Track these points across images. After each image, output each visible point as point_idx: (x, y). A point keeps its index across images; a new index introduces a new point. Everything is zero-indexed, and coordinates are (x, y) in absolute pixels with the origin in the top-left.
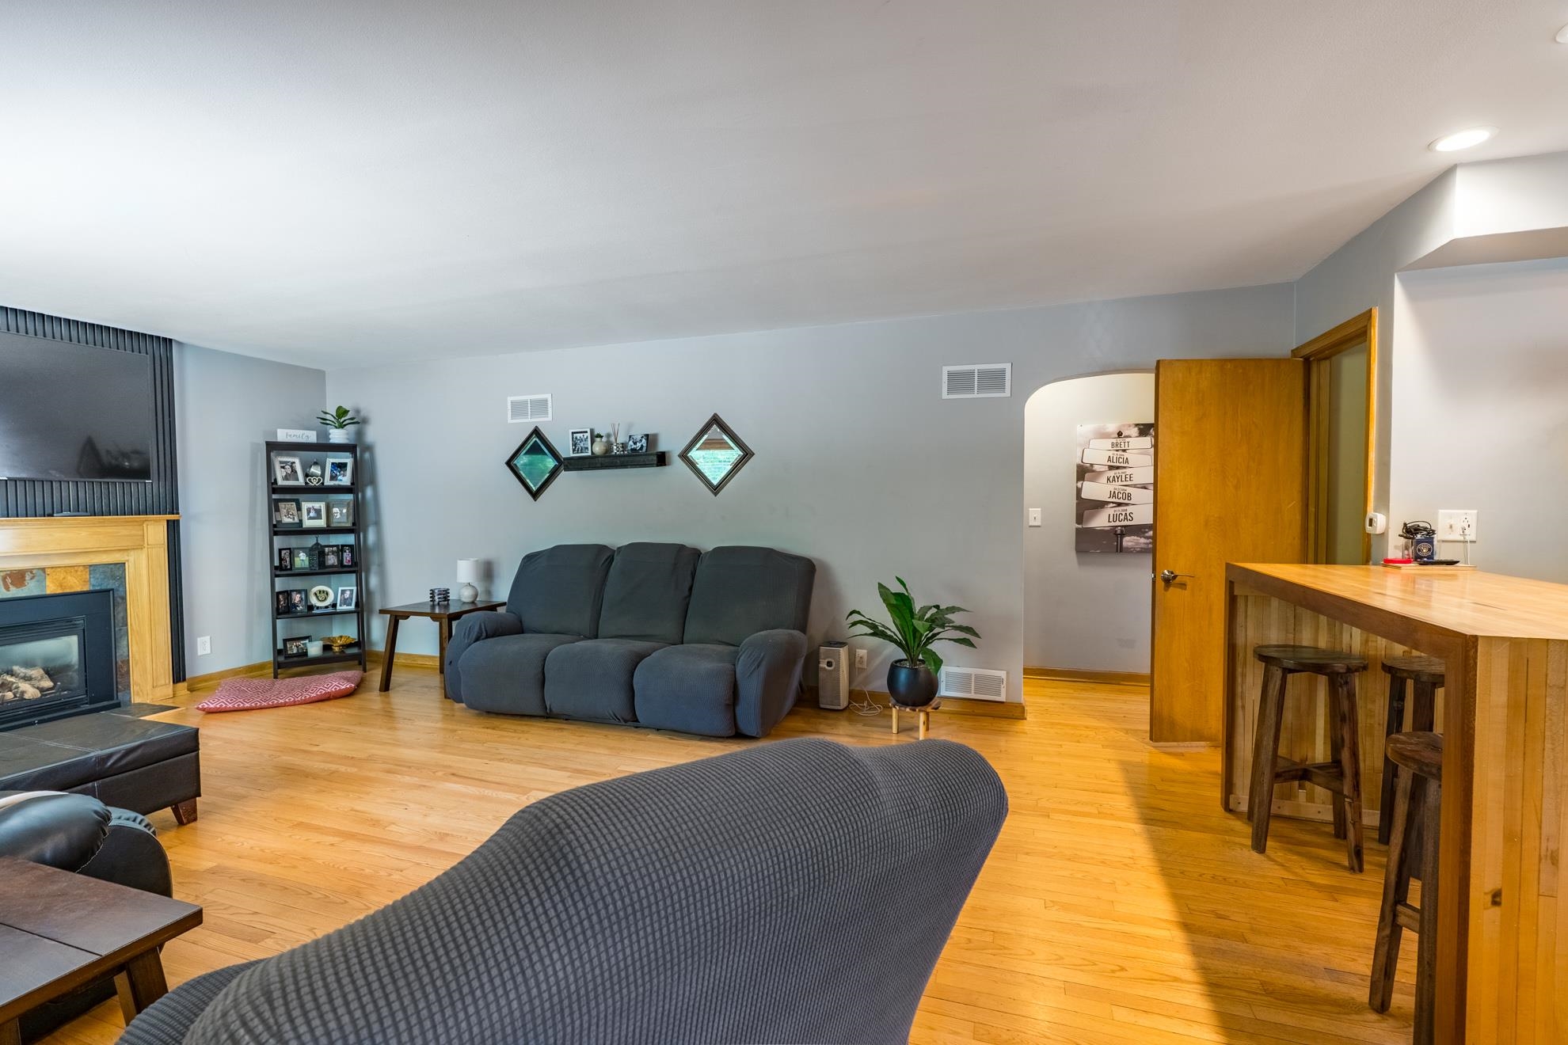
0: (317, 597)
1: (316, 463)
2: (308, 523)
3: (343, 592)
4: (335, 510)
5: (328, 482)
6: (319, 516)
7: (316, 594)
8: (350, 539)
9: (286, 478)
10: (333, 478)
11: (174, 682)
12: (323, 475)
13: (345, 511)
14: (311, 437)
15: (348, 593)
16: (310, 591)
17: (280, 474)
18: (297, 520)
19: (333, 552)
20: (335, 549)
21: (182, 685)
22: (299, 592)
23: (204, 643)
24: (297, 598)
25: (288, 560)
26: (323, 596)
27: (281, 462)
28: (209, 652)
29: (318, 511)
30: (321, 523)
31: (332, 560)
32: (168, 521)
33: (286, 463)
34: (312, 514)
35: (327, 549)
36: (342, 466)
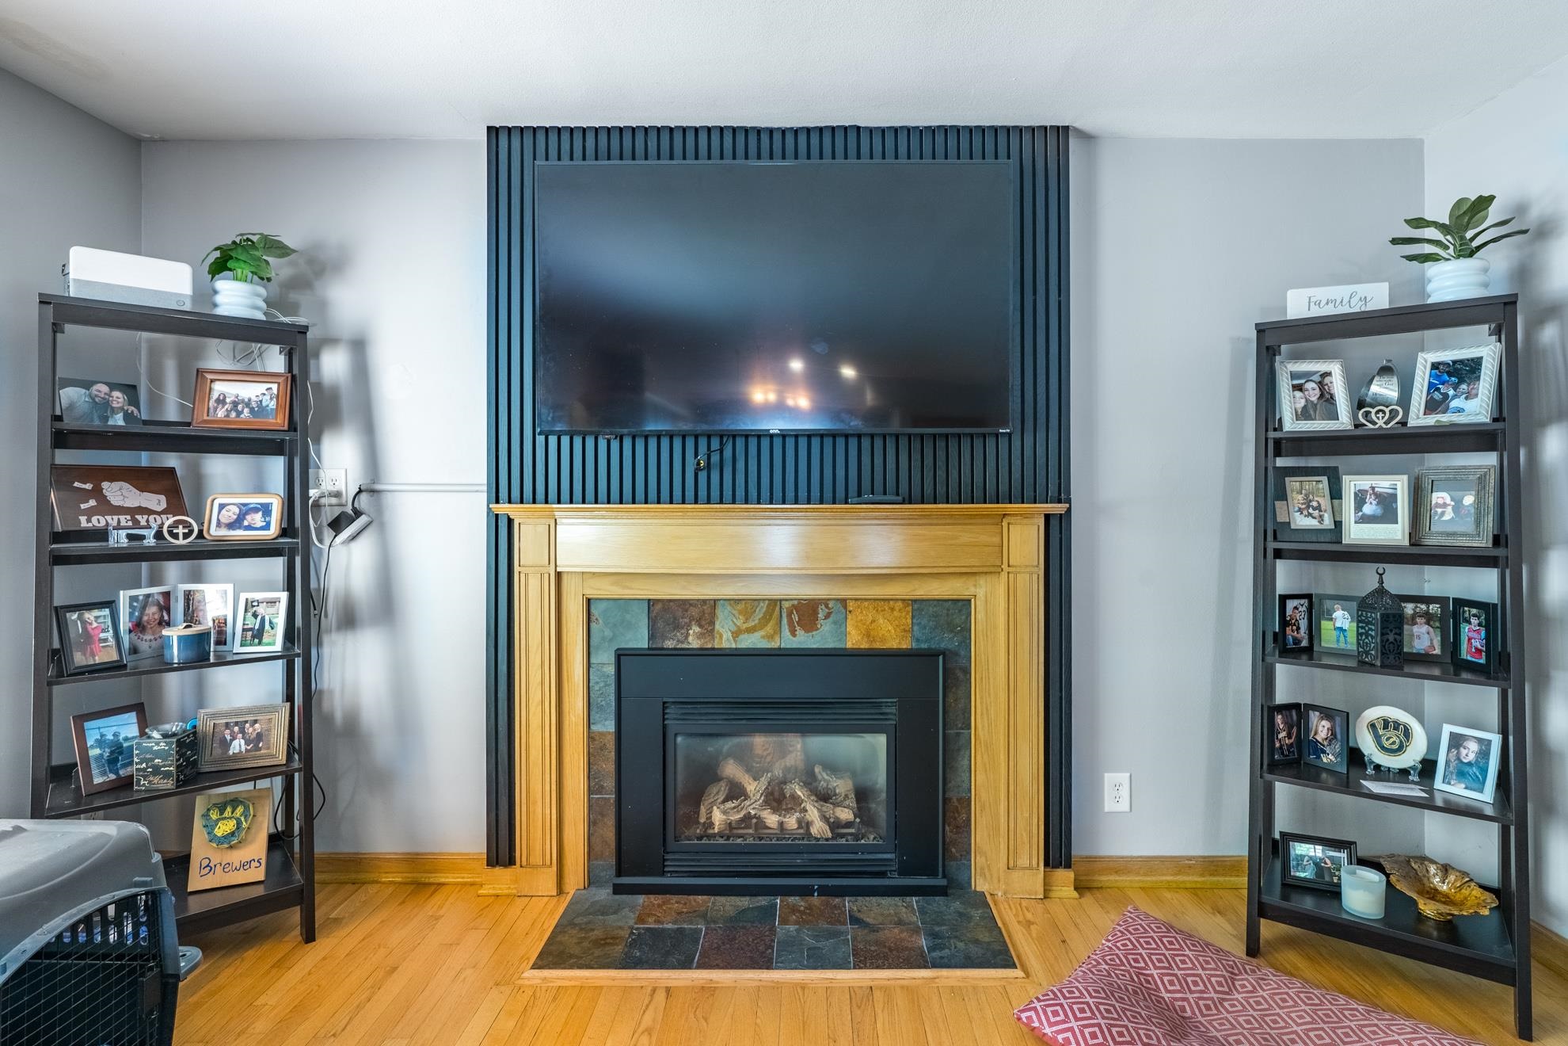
0: (1377, 738)
1: (1386, 370)
2: (1357, 533)
3: (1456, 741)
4: (1439, 497)
5: (1419, 418)
6: (1388, 514)
7: (1372, 726)
8: (1484, 584)
9: (1304, 414)
10: (1432, 406)
11: (1047, 864)
12: (1405, 400)
13: (1469, 500)
14: (1377, 297)
15: (1473, 747)
16: (1359, 715)
17: (1288, 404)
18: (1328, 523)
19: (1429, 618)
20: (1434, 608)
21: (1064, 878)
22: (1327, 713)
23: (1117, 786)
24: (1321, 729)
25: (1304, 624)
26: (1392, 738)
27: (1294, 375)
28: (1127, 809)
29: (1387, 502)
30: (1395, 534)
31: (1423, 638)
32: (1047, 517)
33: (1307, 375)
34: (1369, 509)
35: (1409, 608)
36: (1464, 372)
